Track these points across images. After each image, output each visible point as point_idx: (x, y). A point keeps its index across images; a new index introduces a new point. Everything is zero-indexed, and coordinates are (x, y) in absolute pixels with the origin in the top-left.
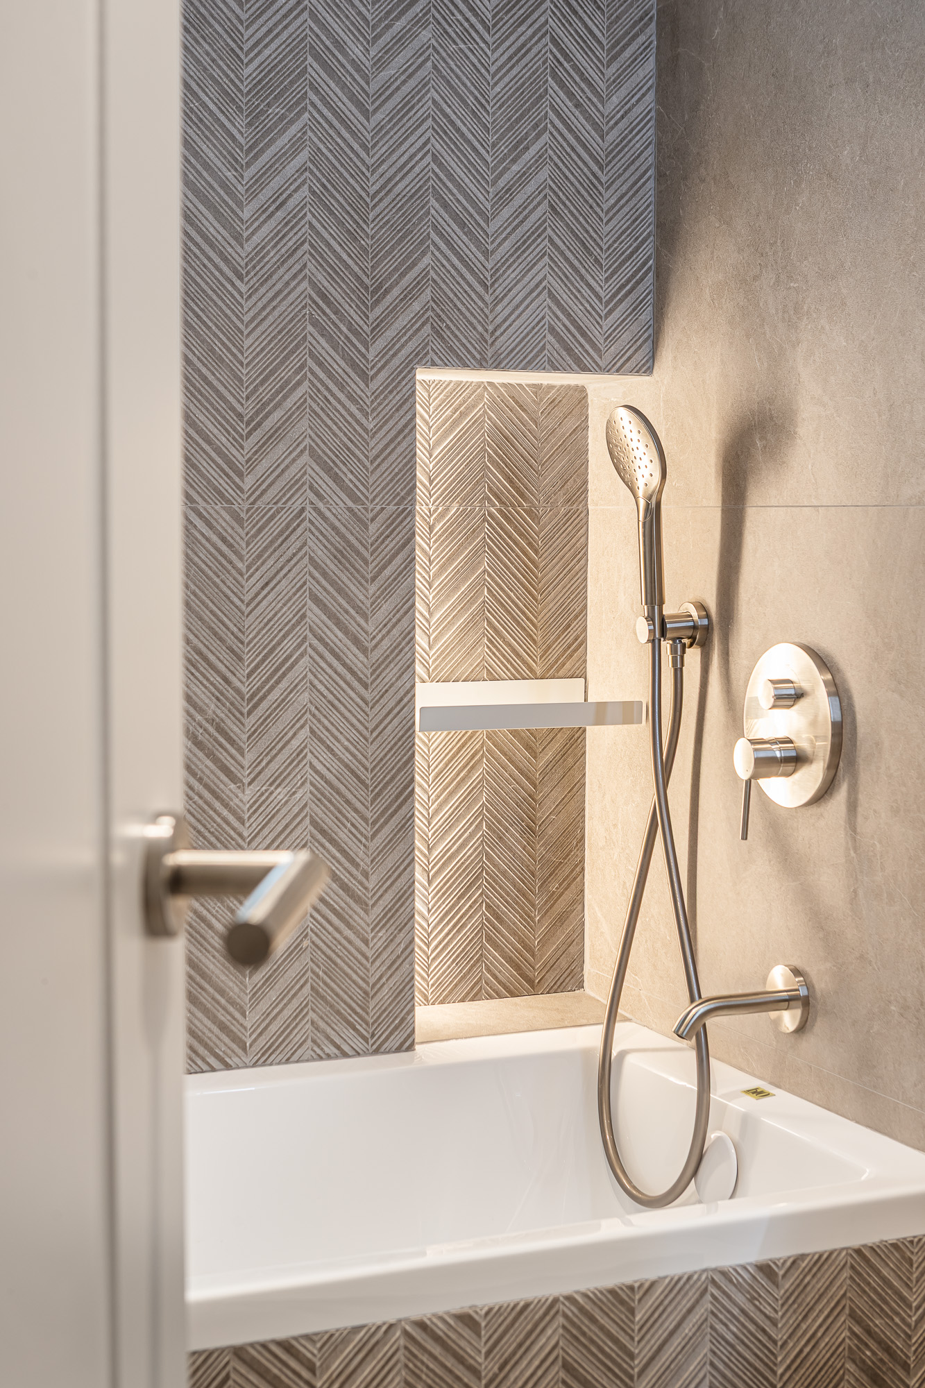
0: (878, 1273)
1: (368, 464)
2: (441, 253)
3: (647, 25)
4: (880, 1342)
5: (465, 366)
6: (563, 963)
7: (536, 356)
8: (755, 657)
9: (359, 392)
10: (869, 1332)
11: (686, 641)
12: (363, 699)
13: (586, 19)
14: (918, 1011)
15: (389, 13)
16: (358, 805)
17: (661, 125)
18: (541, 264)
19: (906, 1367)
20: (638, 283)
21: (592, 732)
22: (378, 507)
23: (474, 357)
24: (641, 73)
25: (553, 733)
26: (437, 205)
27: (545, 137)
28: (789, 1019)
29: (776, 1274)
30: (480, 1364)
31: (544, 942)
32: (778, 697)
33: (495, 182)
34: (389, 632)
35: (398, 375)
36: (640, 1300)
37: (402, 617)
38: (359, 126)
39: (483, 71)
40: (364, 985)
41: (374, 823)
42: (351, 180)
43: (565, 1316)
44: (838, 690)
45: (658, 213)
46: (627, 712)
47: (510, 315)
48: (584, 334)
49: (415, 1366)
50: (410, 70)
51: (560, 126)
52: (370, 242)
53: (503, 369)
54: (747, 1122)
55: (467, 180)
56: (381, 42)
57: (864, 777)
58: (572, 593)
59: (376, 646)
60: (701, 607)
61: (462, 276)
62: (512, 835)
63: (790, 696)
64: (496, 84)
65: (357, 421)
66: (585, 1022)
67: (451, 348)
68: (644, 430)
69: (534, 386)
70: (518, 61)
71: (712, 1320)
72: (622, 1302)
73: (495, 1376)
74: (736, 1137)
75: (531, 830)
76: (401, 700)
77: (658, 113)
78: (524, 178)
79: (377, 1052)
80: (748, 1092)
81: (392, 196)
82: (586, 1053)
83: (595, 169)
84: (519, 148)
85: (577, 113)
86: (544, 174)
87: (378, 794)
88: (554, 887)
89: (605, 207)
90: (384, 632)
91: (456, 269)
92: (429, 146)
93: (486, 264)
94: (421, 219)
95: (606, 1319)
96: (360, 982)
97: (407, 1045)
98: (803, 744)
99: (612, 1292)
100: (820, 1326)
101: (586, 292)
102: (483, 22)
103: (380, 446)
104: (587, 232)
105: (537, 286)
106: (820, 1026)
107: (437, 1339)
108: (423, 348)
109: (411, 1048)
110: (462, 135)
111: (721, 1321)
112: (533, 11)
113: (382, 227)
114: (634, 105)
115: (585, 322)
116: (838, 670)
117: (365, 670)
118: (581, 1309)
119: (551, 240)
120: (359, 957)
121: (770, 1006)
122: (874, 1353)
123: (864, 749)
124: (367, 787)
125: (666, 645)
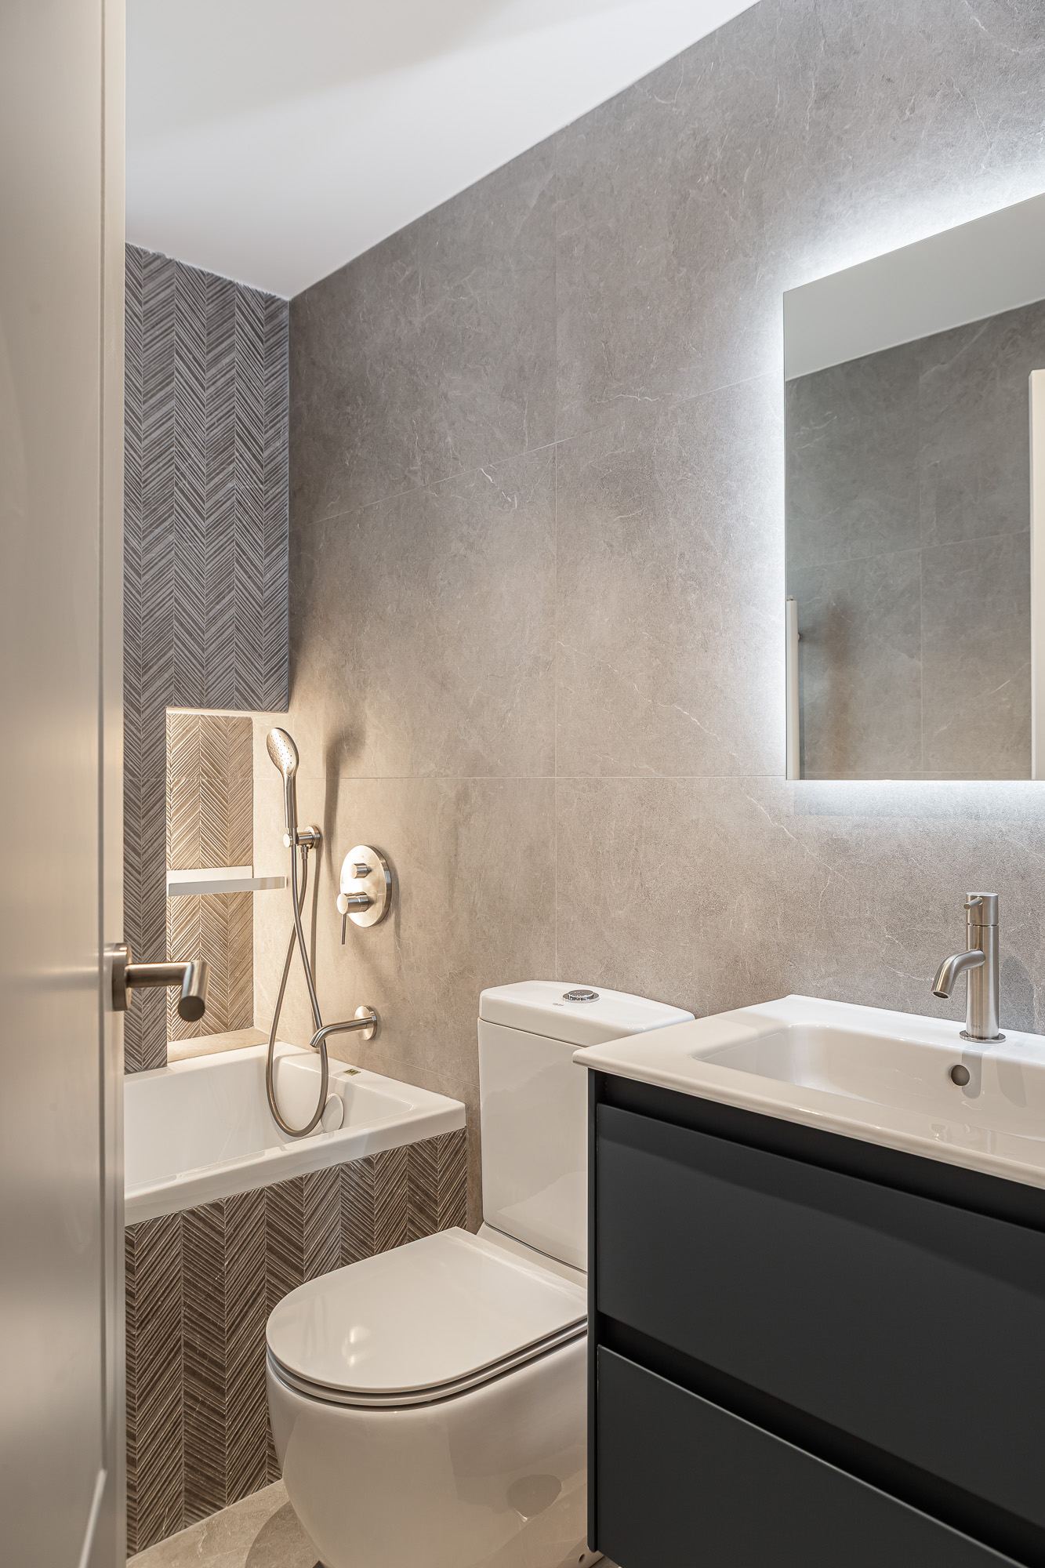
0: (421, 1156)
1: (140, 757)
2: (179, 648)
3: (284, 540)
4: (423, 1191)
5: (192, 706)
6: (243, 1014)
7: (229, 702)
8: (345, 852)
9: (136, 719)
10: (418, 1187)
11: (308, 845)
12: (138, 880)
13: (254, 535)
14: (434, 1024)
15: (151, 525)
16: (136, 937)
17: (291, 589)
18: (231, 656)
19: (435, 1202)
20: (280, 667)
21: (258, 895)
22: (146, 779)
23: (197, 702)
24: (281, 563)
25: (236, 895)
26: (177, 624)
27: (233, 592)
28: (367, 1033)
29: (373, 1162)
30: (224, 1230)
31: (232, 1004)
32: (359, 872)
33: (207, 613)
34: (152, 845)
35: (157, 710)
36: (306, 1184)
37: (159, 836)
38: (136, 582)
39: (201, 557)
40: (139, 1034)
41: (144, 946)
42: (131, 609)
43: (268, 1198)
44: (389, 867)
45: (290, 633)
46: (277, 883)
47: (215, 681)
48: (253, 692)
49: (189, 1235)
50: (163, 555)
51: (241, 587)
52: (142, 642)
53: (212, 708)
54: (348, 1087)
55: (193, 612)
56: (148, 539)
57: (403, 910)
58: (245, 822)
59: (145, 852)
60: (316, 828)
61: (190, 661)
62: (216, 949)
63: (363, 872)
64: (208, 564)
65: (134, 734)
66: (257, 1043)
67: (185, 697)
68: (287, 741)
69: (225, 717)
70: (219, 553)
71: (342, 1190)
72: (297, 1186)
73: (232, 1234)
74: (342, 1096)
75: (225, 946)
76: (159, 880)
77: (290, 584)
78: (222, 612)
79: (146, 1069)
80: (346, 1072)
81: (153, 618)
82: (259, 1060)
83: (259, 609)
84: (220, 597)
85: (249, 581)
86: (233, 611)
87: (146, 931)
88: (237, 974)
89: (264, 629)
90: (149, 844)
91: (187, 657)
92: (173, 594)
93: (203, 655)
94: (168, 631)
95: (289, 1196)
96: (137, 1032)
97: (163, 1064)
98: (371, 895)
99: (291, 1182)
100: (395, 1187)
101: (255, 670)
102: (201, 533)
103: (147, 748)
104: (255, 640)
105: (229, 667)
106: (383, 1035)
107: (201, 1219)
108: (170, 697)
109: (165, 1065)
110: (190, 589)
111: (346, 1190)
112: (227, 529)
113: (148, 634)
114: (278, 579)
115: (254, 686)
116: (389, 858)
117: (139, 865)
118: (276, 1193)
119: (236, 644)
120: (136, 1018)
121: (358, 1027)
122: (420, 1197)
123: (403, 895)
124: (140, 927)
125: (299, 848)
